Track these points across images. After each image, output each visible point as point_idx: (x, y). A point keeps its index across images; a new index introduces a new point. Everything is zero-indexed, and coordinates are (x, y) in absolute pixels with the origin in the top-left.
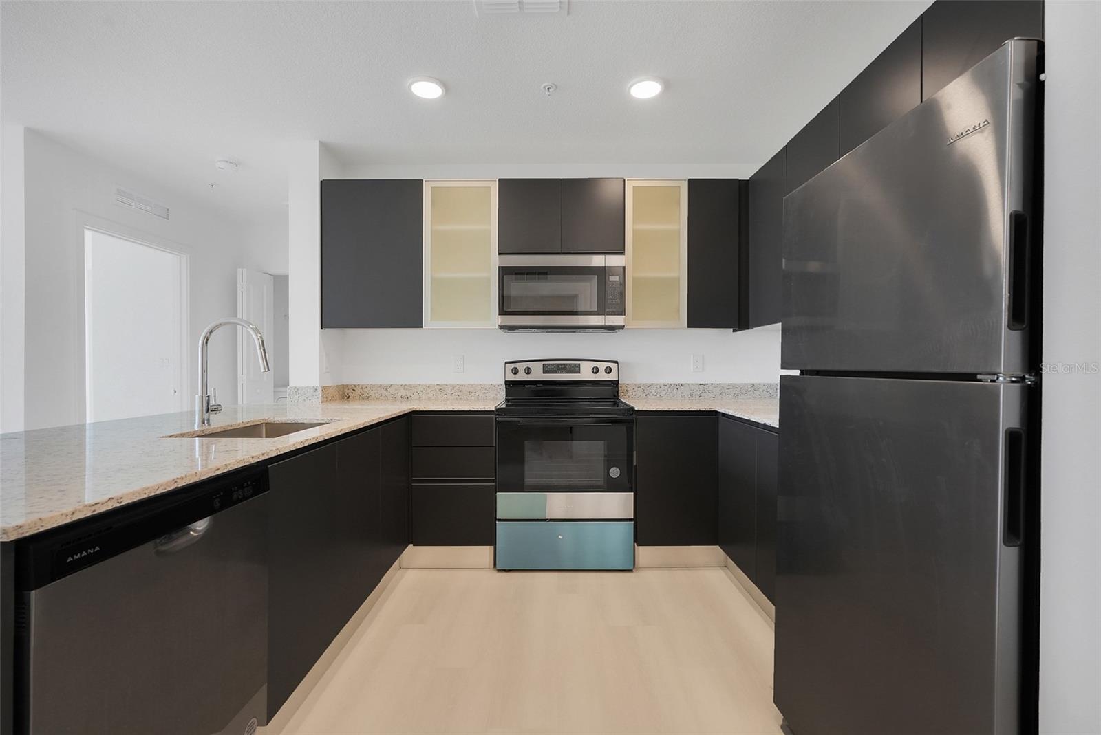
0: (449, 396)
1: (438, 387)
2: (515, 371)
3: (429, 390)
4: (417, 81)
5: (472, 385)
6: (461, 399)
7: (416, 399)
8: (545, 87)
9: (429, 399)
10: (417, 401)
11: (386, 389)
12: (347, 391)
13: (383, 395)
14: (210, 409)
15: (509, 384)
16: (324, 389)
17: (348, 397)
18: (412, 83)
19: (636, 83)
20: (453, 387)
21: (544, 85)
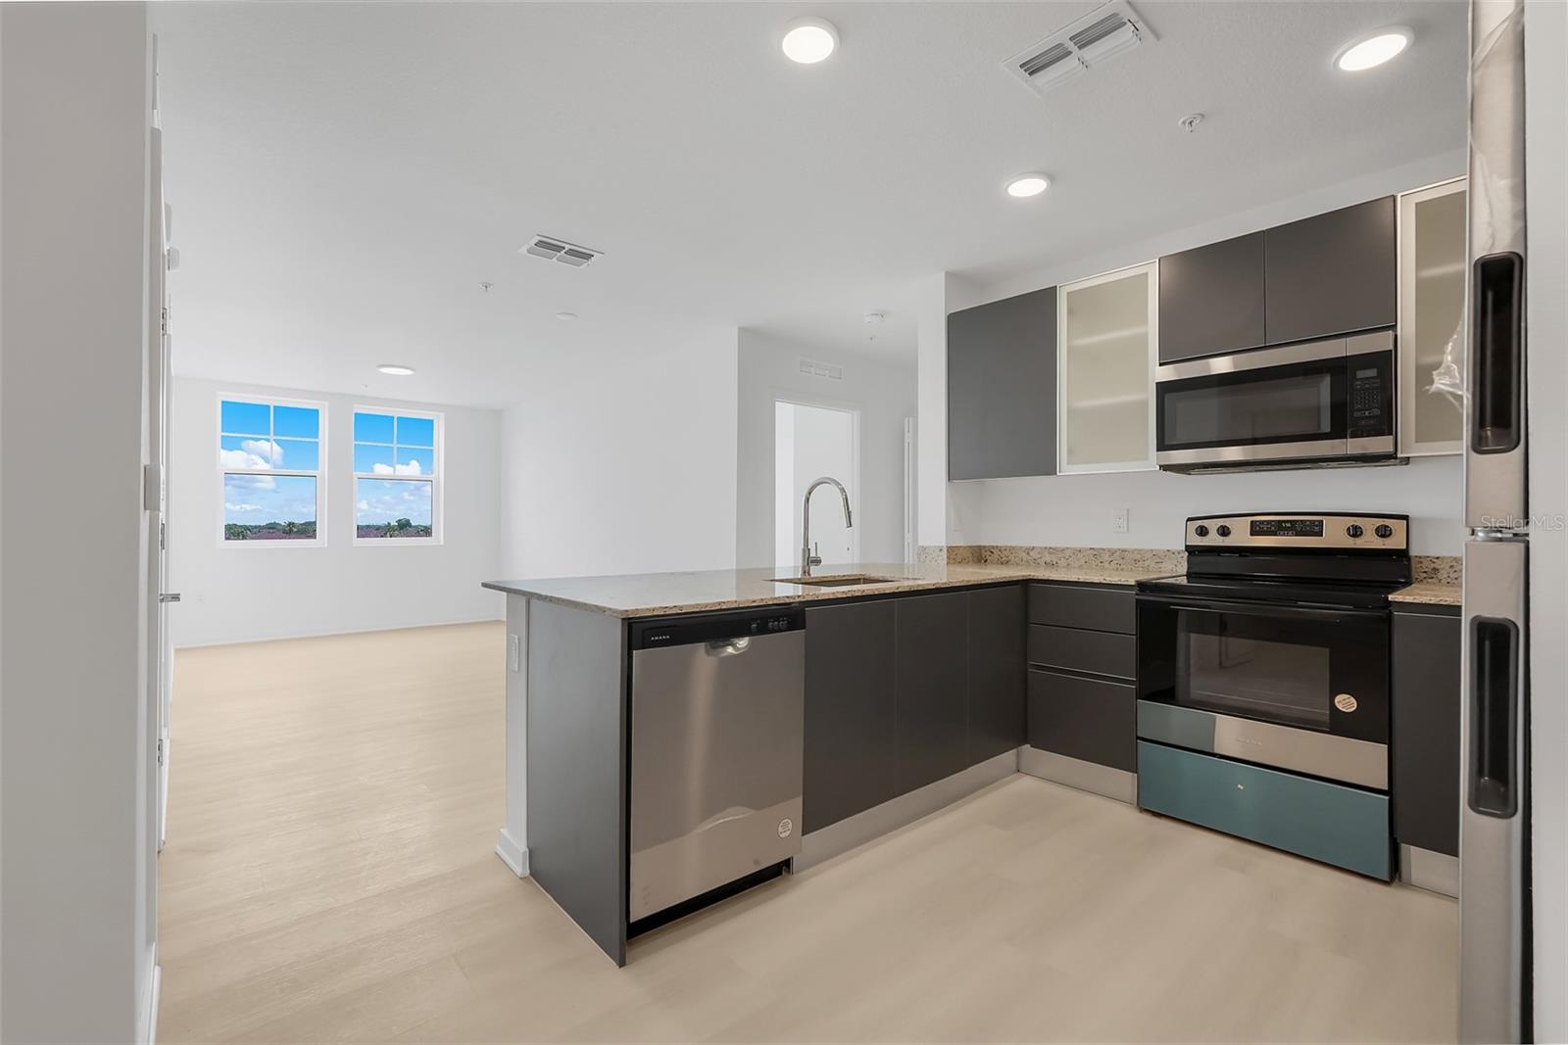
0: (1106, 564)
1: (1092, 551)
2: (1203, 532)
3: (1080, 555)
4: (1012, 183)
5: (1140, 550)
6: (1122, 570)
7: (1064, 567)
8: (1184, 123)
9: (1080, 567)
10: (1064, 569)
11: (1028, 553)
12: (984, 554)
13: (1025, 559)
14: (811, 561)
15: (1192, 551)
16: (950, 549)
17: (986, 561)
18: (1008, 186)
19: (1344, 52)
20: (1112, 552)
21: (1182, 120)
